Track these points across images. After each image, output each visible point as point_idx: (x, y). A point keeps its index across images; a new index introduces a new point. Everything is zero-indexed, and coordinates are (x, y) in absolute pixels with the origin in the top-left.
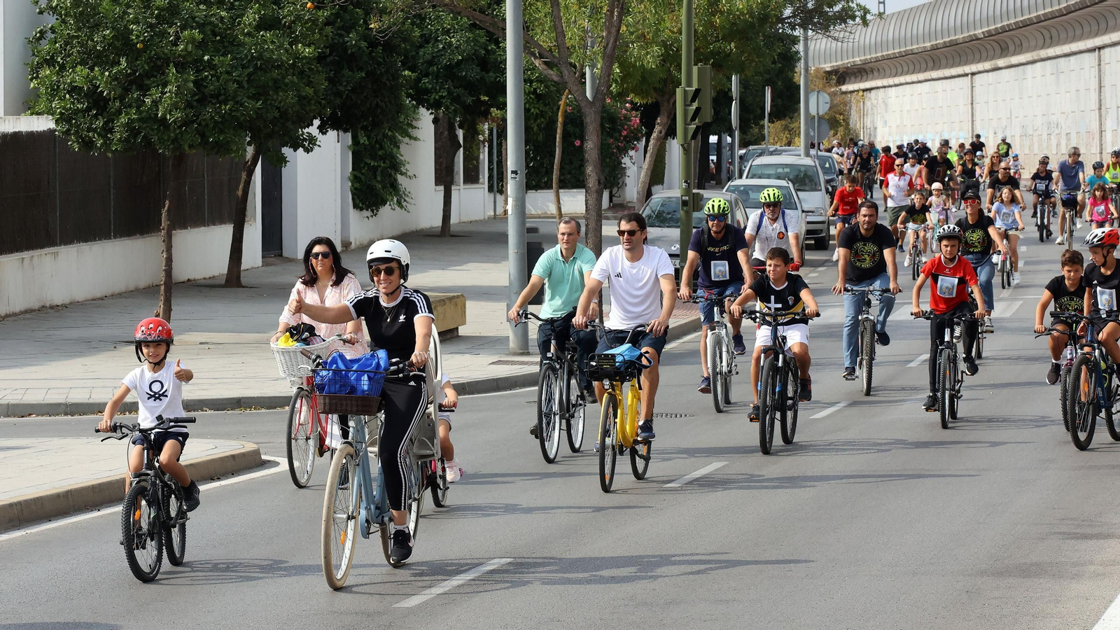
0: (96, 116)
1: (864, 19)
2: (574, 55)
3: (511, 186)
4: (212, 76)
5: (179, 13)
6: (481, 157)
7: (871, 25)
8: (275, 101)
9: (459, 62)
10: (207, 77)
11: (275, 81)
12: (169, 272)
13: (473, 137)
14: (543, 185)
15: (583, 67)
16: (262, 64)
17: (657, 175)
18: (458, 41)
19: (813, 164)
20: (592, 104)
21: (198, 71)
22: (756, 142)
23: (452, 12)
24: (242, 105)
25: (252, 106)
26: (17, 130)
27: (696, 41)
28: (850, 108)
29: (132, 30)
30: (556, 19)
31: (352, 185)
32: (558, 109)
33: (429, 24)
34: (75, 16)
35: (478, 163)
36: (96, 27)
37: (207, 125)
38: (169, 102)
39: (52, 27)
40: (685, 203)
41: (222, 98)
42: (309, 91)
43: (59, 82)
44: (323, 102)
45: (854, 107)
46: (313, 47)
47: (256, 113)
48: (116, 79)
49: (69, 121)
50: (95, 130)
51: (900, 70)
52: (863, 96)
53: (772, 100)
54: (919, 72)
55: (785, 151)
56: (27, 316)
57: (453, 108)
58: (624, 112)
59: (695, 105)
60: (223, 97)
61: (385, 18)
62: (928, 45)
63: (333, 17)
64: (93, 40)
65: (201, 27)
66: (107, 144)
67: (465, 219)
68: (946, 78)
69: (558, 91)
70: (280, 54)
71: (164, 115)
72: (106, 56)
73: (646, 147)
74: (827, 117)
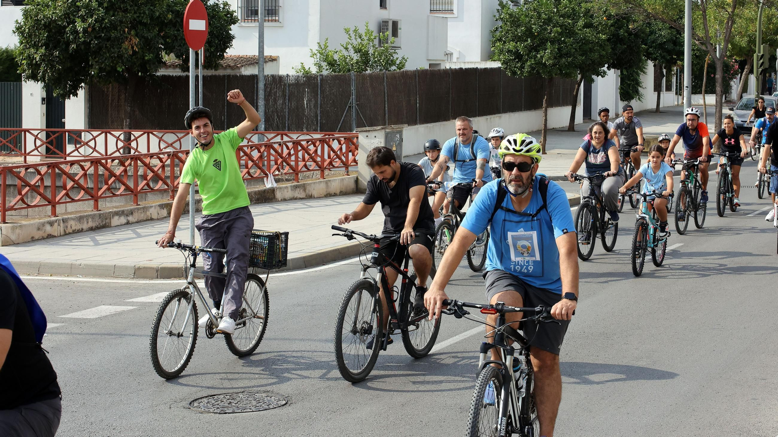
2: (712, 40)
3: (686, 93)
4: (565, 46)
5: (552, 21)
6: (673, 80)
8: (590, 57)
9: (665, 42)
10: (563, 46)
11: (590, 49)
12: (545, 125)
13: (670, 72)
14: (698, 92)
15: (715, 45)
16: (585, 41)
17: (745, 89)
18: (665, 33)
20: (719, 59)
21: (559, 44)
23: (662, 21)
24: (577, 58)
25: (581, 58)
26: (486, 67)
27: (762, 35)
29: (533, 28)
30: (705, 24)
31: (620, 91)
32: (705, 62)
33: (653, 26)
34: (510, 22)
35: (671, 83)
36: (518, 26)
37: (562, 66)
38: (547, 56)
39: (501, 26)
41: (568, 55)
42: (604, 53)
43: (503, 48)
44: (609, 57)
46: (606, 35)
47: (582, 61)
48: (526, 47)
49: (507, 64)
50: (517, 68)
57: (662, 61)
58: (732, 63)
59: (761, 61)
61: (635, 24)
63: (614, 23)
64: (517, 31)
65: (561, 26)
66: (522, 73)
67: (666, 105)
69: (705, 54)
70: (592, 38)
71: (545, 62)
72: (522, 38)
73: (741, 77)
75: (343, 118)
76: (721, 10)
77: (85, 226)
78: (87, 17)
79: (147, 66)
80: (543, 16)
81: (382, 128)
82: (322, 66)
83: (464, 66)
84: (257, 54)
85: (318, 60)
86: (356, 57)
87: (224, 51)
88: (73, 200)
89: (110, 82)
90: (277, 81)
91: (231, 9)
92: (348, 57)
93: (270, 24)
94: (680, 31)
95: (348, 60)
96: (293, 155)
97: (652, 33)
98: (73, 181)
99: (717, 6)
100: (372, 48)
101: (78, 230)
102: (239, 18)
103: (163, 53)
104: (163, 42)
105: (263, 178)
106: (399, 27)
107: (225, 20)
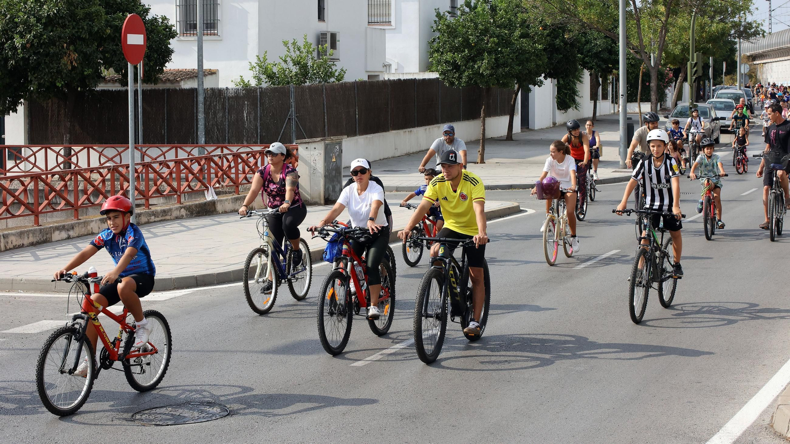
1: (763, 34)
2: (646, 49)
3: (621, 101)
4: (502, 56)
5: (489, 32)
6: (609, 89)
7: (766, 38)
8: (527, 66)
9: (600, 51)
10: (500, 57)
11: (527, 59)
12: (484, 134)
13: (606, 81)
14: (634, 101)
15: (650, 53)
16: (522, 52)
17: (679, 97)
18: (600, 43)
20: (654, 68)
21: (496, 54)
22: (720, 84)
23: (598, 31)
24: (513, 68)
25: (518, 68)
26: (424, 78)
27: (695, 43)
28: (757, 71)
29: (470, 38)
30: (639, 33)
31: (557, 100)
32: (640, 70)
33: (588, 36)
34: (448, 33)
35: (608, 91)
36: (456, 37)
37: (499, 76)
38: (484, 67)
39: (438, 37)
40: (691, 108)
42: (541, 62)
43: (441, 59)
44: (546, 67)
45: (759, 70)
46: (542, 45)
47: (519, 71)
48: (463, 58)
49: (444, 74)
50: (455, 78)
51: (777, 56)
52: (763, 66)
53: (726, 67)
54: (785, 56)
55: (731, 88)
57: (598, 70)
58: (666, 71)
59: (695, 69)
60: (506, 65)
61: (571, 33)
63: (550, 33)
64: (454, 42)
65: (497, 37)
66: (460, 83)
67: (602, 114)
69: (640, 63)
70: (529, 48)
71: (482, 72)
72: (460, 49)
73: (675, 85)
74: (748, 74)
75: (283, 130)
76: (654, 19)
77: (26, 241)
78: (26, 33)
79: (87, 81)
80: (480, 27)
81: (322, 140)
82: (262, 79)
83: (402, 77)
84: (196, 68)
85: (257, 72)
86: (295, 69)
87: (163, 65)
88: (13, 216)
89: (50, 98)
90: (217, 94)
91: (170, 23)
92: (287, 70)
93: (209, 37)
94: (615, 41)
95: (287, 72)
96: (233, 167)
98: (13, 197)
99: (651, 15)
100: (311, 60)
101: (19, 246)
102: (178, 32)
103: (103, 68)
104: (102, 57)
105: (203, 191)
106: (337, 39)
107: (164, 34)
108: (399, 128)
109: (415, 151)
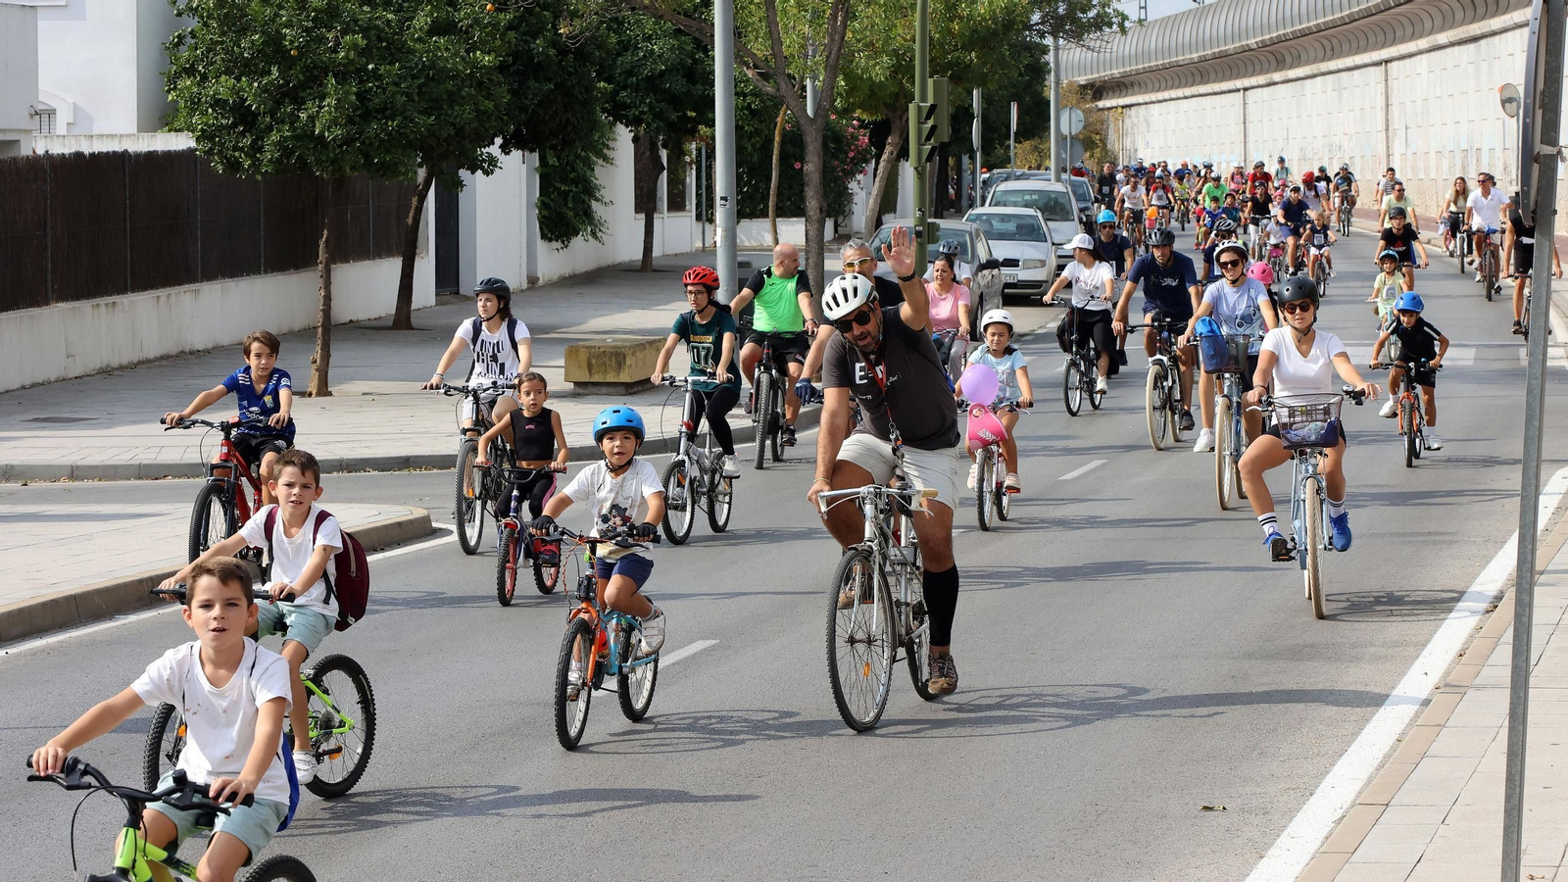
0: (243, 133)
1: (1121, 26)
2: (793, 66)
3: (720, 214)
4: (378, 87)
5: (339, 15)
6: (688, 180)
7: (1130, 34)
8: (450, 116)
9: (662, 73)
10: (371, 88)
11: (450, 94)
12: (327, 312)
13: (679, 158)
14: (758, 213)
15: (802, 79)
16: (435, 74)
17: (888, 202)
18: (661, 48)
19: (1065, 191)
20: (814, 120)
21: (361, 82)
22: (1001, 165)
23: (654, 16)
24: (412, 121)
25: (424, 122)
26: (152, 149)
27: (931, 50)
28: (1108, 128)
29: (286, 35)
30: (772, 24)
31: (540, 213)
32: (776, 126)
33: (627, 29)
34: (219, 19)
35: (684, 187)
36: (243, 31)
37: (371, 144)
38: (328, 117)
39: (193, 31)
40: (919, 234)
41: (387, 113)
42: (490, 105)
43: (200, 94)
44: (505, 118)
45: (1112, 126)
46: (493, 55)
47: (429, 130)
48: (266, 91)
49: (211, 138)
50: (241, 150)
51: (1163, 84)
52: (1122, 113)
53: (1018, 118)
54: (1185, 86)
55: (1034, 175)
56: (164, 362)
57: (655, 125)
58: (851, 130)
59: (930, 123)
60: (390, 111)
61: (577, 22)
62: (1195, 56)
63: (516, 21)
64: (239, 46)
65: (365, 31)
66: (256, 165)
67: (670, 250)
68: (1215, 94)
69: (774, 106)
70: (455, 63)
71: (322, 132)
72: (254, 65)
73: (876, 170)
74: (1081, 137)
83: (87, 148)
97: (625, 46)
108: (78, 298)
109: (125, 362)
